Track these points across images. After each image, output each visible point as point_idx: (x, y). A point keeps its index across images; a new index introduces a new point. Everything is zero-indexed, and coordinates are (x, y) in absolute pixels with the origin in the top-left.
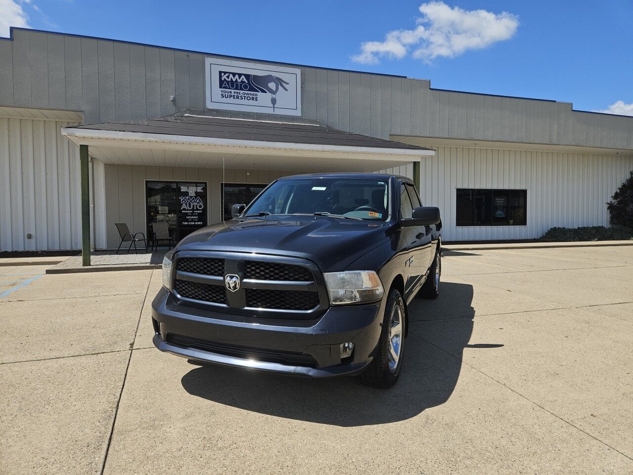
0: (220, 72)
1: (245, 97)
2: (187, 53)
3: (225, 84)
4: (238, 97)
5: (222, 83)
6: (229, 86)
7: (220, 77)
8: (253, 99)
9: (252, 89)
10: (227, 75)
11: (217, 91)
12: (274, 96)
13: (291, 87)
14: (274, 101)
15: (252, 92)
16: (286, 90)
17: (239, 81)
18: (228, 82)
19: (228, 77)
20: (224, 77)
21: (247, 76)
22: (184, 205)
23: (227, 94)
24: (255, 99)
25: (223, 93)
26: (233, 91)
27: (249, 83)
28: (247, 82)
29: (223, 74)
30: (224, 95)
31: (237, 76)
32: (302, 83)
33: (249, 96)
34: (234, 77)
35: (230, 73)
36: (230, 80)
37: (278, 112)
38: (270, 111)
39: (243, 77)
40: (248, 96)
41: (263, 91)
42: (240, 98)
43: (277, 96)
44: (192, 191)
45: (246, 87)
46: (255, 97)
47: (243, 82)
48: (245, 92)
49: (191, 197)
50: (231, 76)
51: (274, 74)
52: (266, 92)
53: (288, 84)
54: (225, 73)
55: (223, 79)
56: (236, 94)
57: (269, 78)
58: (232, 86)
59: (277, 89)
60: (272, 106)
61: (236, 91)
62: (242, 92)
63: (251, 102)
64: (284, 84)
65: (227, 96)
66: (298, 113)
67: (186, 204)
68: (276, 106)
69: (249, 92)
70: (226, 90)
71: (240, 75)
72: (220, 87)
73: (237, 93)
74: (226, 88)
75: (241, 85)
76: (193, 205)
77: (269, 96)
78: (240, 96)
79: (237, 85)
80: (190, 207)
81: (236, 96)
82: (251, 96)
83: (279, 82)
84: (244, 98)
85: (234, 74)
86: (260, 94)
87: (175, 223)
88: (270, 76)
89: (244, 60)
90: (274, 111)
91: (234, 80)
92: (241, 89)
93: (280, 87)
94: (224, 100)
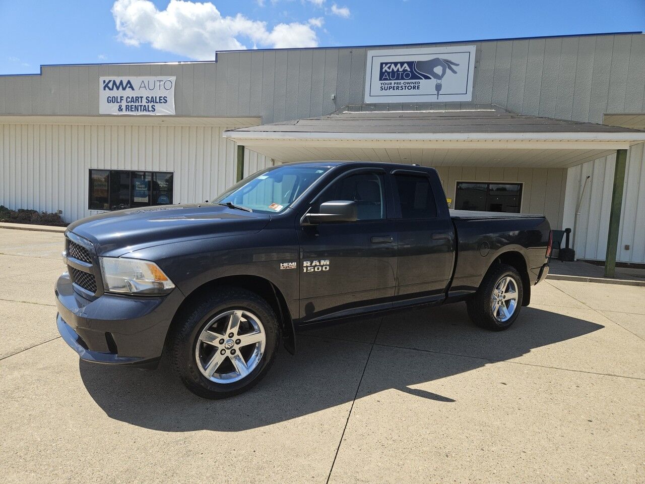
0: (382, 64)
1: (405, 86)
2: (350, 50)
3: (386, 76)
4: (398, 88)
5: (382, 76)
6: (389, 78)
7: (381, 68)
8: (414, 88)
9: (414, 77)
10: (389, 65)
12: (439, 81)
14: (438, 88)
15: (413, 81)
16: (454, 72)
17: (401, 70)
18: (389, 73)
20: (385, 68)
21: (410, 64)
23: (386, 86)
24: (416, 88)
25: (383, 85)
26: (393, 82)
27: (411, 71)
28: (409, 70)
29: (384, 65)
30: (383, 88)
31: (399, 65)
32: (477, 61)
34: (396, 67)
35: (391, 63)
36: (391, 70)
37: (442, 99)
38: (433, 99)
39: (406, 65)
40: (409, 85)
41: (427, 78)
42: (400, 88)
43: (443, 82)
45: (407, 75)
46: (417, 85)
47: (404, 71)
48: (406, 81)
50: (393, 66)
52: (431, 79)
53: (458, 65)
54: (386, 64)
55: (384, 71)
56: (396, 85)
57: (436, 62)
58: (393, 77)
59: (444, 72)
60: (436, 92)
61: (396, 81)
62: (402, 81)
63: (413, 92)
64: (452, 66)
65: (386, 89)
66: (468, 98)
68: (440, 93)
69: (410, 81)
70: (386, 82)
71: (402, 64)
72: (381, 79)
73: (397, 83)
74: (386, 79)
75: (402, 74)
77: (433, 82)
78: (400, 86)
79: (398, 75)
81: (396, 87)
82: (412, 85)
83: (447, 64)
84: (404, 88)
85: (396, 64)
86: (423, 82)
88: (437, 59)
89: (408, 47)
90: (438, 99)
91: (395, 70)
92: (403, 79)
93: (448, 70)
94: (384, 92)
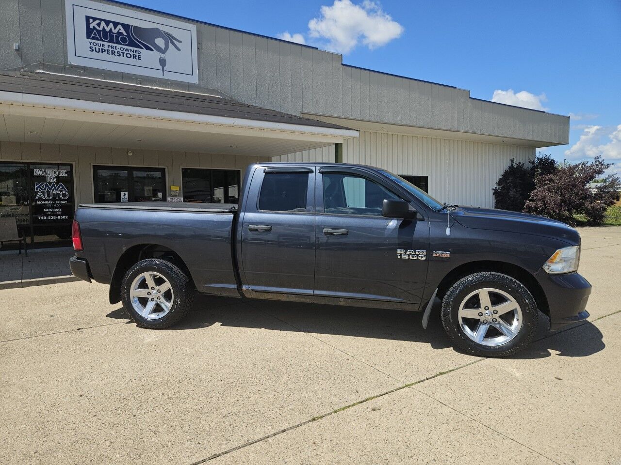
0: (88, 18)
1: (123, 53)
3: (95, 34)
4: (113, 53)
5: (90, 32)
6: (100, 36)
7: (88, 24)
8: (134, 57)
9: (132, 44)
10: (97, 22)
11: (84, 42)
12: (163, 56)
13: (184, 46)
14: (163, 62)
15: (132, 48)
16: (179, 49)
17: (115, 31)
18: (99, 31)
19: (99, 25)
20: (93, 25)
21: (126, 27)
22: (40, 193)
23: (97, 47)
24: (137, 58)
25: (92, 45)
26: (106, 44)
27: (128, 36)
28: (125, 34)
29: (91, 20)
30: (94, 49)
31: (111, 25)
32: (199, 43)
33: (129, 52)
35: (102, 20)
36: (101, 29)
37: (168, 76)
38: (158, 75)
39: (120, 27)
40: (127, 52)
41: (148, 48)
42: (116, 54)
43: (167, 56)
44: (51, 175)
45: (124, 40)
46: (137, 54)
47: (119, 33)
48: (124, 47)
49: (50, 183)
50: (103, 24)
51: (161, 28)
52: (152, 50)
53: (180, 42)
54: (95, 19)
55: (91, 26)
56: (110, 48)
57: (156, 33)
58: (105, 37)
59: (167, 47)
60: (161, 68)
61: (111, 44)
62: (119, 46)
63: (132, 61)
64: (175, 42)
65: (97, 50)
66: (195, 80)
67: (43, 193)
68: (165, 68)
69: (128, 48)
70: (97, 42)
71: (116, 24)
72: (88, 37)
73: (112, 47)
74: (97, 39)
75: (117, 38)
76: (54, 195)
77: (155, 55)
78: (116, 51)
79: (112, 37)
80: (49, 195)
81: (110, 52)
82: (132, 53)
83: (169, 38)
84: (121, 54)
85: (107, 23)
86: (144, 52)
87: (28, 218)
88: (157, 29)
89: (120, 5)
90: (163, 75)
91: (108, 29)
92: (118, 43)
93: (170, 44)
94: (94, 54)
